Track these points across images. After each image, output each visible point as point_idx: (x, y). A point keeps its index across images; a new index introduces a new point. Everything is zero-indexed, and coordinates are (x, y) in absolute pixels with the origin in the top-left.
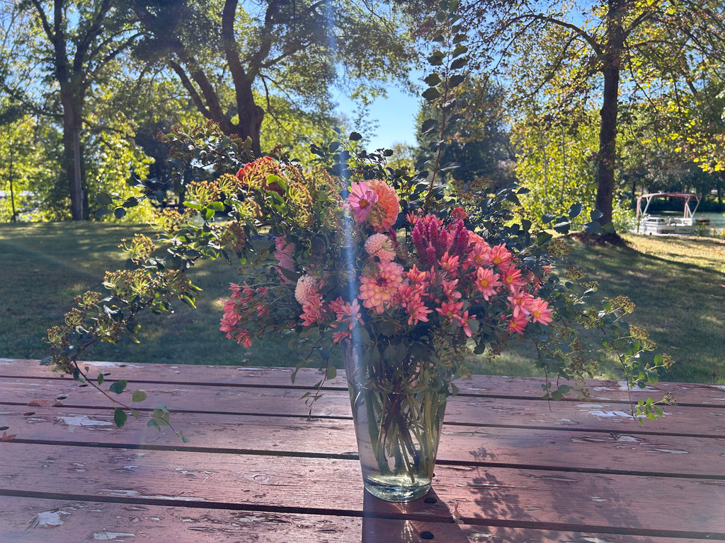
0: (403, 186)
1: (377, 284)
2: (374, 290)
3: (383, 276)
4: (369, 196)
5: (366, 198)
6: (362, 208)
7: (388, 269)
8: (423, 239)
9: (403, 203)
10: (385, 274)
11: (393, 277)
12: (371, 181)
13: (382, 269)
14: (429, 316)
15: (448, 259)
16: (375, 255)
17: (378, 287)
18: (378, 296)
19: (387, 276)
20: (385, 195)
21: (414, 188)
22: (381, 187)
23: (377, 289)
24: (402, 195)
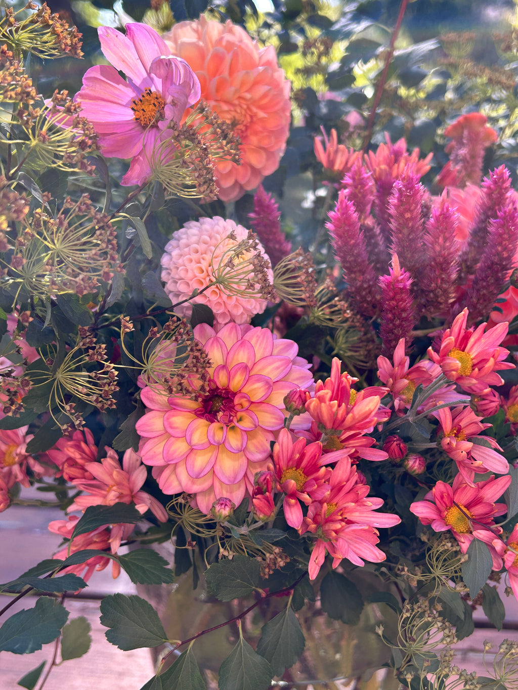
0: (309, 45)
1: (199, 414)
2: (186, 436)
3: (222, 380)
4: (168, 79)
5: (157, 86)
6: (142, 124)
7: (242, 357)
8: (368, 230)
9: (306, 98)
10: (230, 378)
11: (257, 391)
12: (194, 24)
13: (216, 356)
14: (385, 537)
15: (466, 338)
16: (199, 300)
17: (202, 422)
18: (200, 461)
19: (237, 382)
20: (240, 76)
21: (340, 49)
22: (230, 46)
23: (201, 430)
24: (307, 72)
